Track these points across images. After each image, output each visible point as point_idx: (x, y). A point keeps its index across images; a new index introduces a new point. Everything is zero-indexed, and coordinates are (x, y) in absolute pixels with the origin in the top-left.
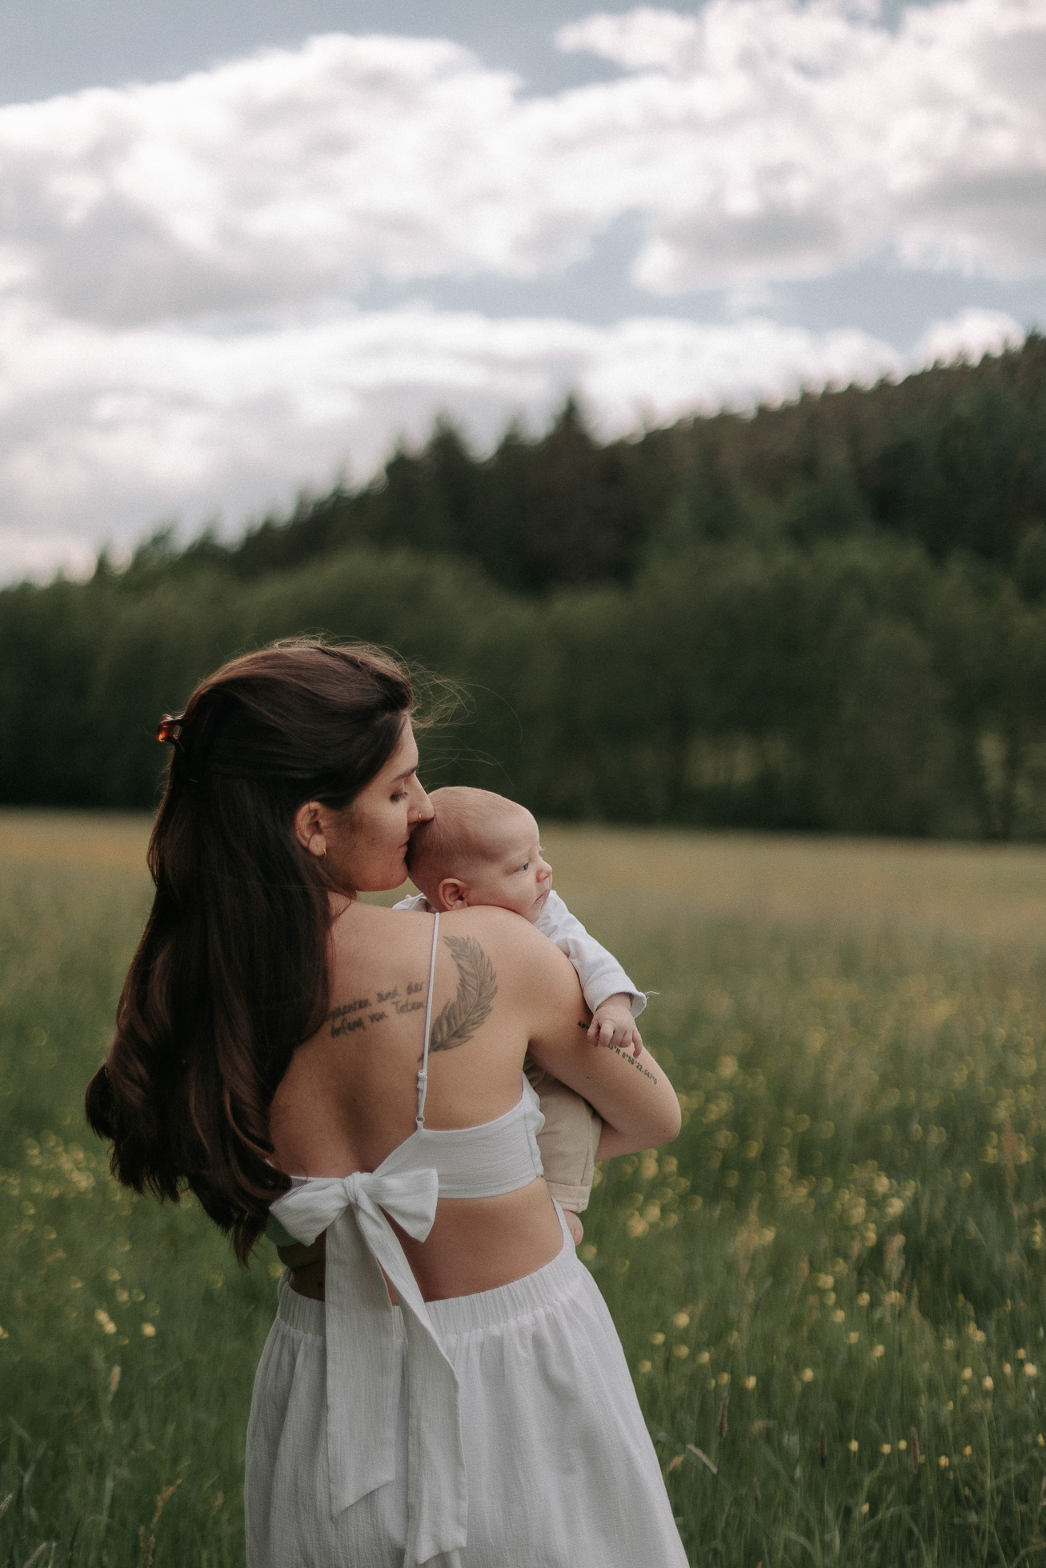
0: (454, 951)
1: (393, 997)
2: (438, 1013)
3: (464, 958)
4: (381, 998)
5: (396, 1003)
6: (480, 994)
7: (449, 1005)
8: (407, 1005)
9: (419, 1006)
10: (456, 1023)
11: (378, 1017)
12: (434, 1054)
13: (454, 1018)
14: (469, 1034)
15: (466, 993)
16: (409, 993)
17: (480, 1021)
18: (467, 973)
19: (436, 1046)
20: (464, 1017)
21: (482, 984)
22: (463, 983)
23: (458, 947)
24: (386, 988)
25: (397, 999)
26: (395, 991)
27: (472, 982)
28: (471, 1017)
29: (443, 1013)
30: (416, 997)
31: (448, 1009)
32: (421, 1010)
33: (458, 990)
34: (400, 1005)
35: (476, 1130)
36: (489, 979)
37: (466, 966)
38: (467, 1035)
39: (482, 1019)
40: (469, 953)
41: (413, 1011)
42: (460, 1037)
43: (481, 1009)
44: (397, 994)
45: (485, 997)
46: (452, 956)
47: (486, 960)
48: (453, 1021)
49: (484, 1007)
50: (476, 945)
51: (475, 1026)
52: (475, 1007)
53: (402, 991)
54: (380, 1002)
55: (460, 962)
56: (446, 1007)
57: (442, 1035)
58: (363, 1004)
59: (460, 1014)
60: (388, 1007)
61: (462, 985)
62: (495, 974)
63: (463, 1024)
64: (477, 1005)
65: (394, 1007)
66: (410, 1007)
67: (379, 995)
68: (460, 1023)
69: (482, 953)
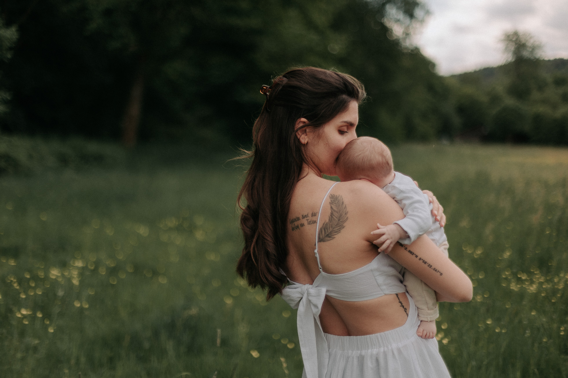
0: (331, 201)
1: (307, 217)
2: (321, 226)
3: (334, 204)
4: (304, 217)
5: (307, 220)
6: (339, 220)
7: (325, 224)
8: (311, 221)
9: (315, 222)
10: (327, 231)
11: (302, 225)
12: (320, 243)
13: (327, 229)
14: (334, 236)
15: (332, 219)
16: (312, 216)
17: (338, 231)
18: (334, 211)
19: (320, 240)
20: (331, 229)
21: (341, 215)
22: (332, 214)
23: (334, 199)
24: (305, 213)
25: (308, 218)
26: (308, 214)
27: (336, 214)
28: (334, 229)
29: (322, 226)
30: (314, 218)
31: (324, 225)
32: (315, 224)
33: (329, 217)
34: (309, 221)
35: (343, 275)
36: (344, 214)
37: (335, 208)
38: (332, 237)
39: (340, 230)
40: (337, 202)
41: (313, 224)
42: (330, 237)
43: (339, 226)
44: (308, 216)
45: (341, 222)
46: (330, 202)
47: (344, 206)
48: (326, 230)
49: (340, 226)
50: (341, 198)
51: (336, 233)
52: (336, 225)
53: (310, 215)
54: (303, 219)
55: (333, 206)
56: (324, 224)
57: (322, 236)
58: (298, 219)
59: (329, 228)
60: (305, 221)
61: (331, 216)
62: (347, 212)
63: (331, 232)
64: (337, 225)
65: (307, 221)
66: (312, 222)
67: (303, 216)
68: (329, 231)
69: (343, 203)
